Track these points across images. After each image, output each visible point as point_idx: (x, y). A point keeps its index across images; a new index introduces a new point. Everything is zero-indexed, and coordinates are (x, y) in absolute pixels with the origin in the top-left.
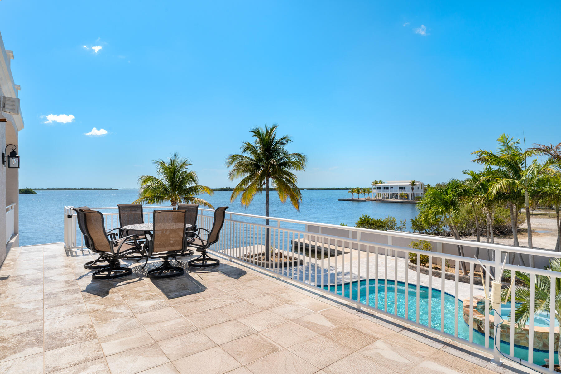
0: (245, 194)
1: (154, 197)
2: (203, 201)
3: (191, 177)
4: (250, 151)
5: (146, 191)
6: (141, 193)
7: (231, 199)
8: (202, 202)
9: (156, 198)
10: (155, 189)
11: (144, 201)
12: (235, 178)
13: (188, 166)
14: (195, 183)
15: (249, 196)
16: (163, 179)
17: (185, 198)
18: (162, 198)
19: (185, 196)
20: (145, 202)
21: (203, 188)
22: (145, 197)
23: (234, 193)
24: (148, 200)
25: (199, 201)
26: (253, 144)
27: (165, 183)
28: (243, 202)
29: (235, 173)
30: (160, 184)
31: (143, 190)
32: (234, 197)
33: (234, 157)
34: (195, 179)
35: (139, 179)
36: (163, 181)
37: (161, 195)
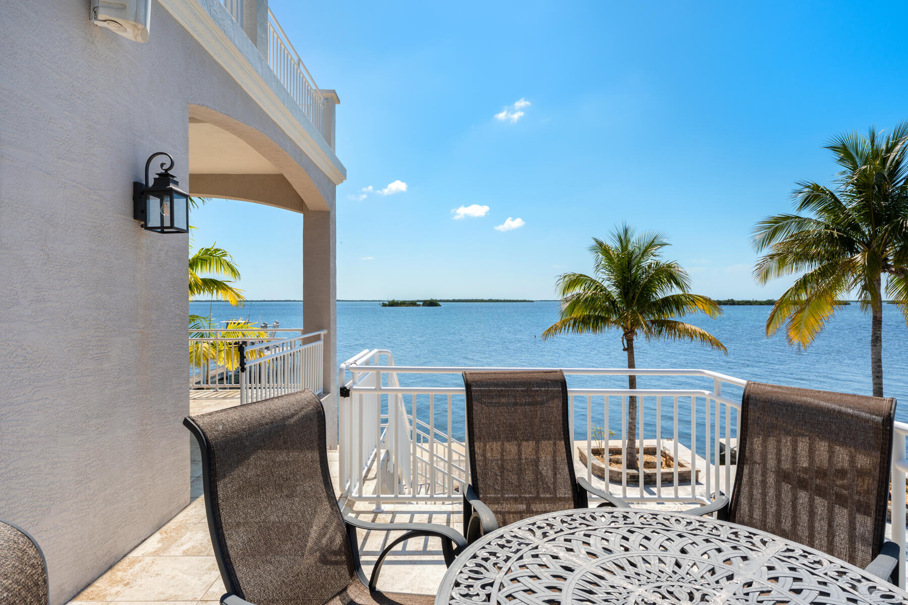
0: (799, 315)
1: (589, 317)
2: (698, 329)
3: (669, 274)
4: (820, 204)
5: (573, 306)
6: (563, 309)
7: (768, 326)
8: (695, 332)
9: (592, 320)
10: (590, 302)
11: (569, 326)
12: (772, 277)
13: (660, 250)
14: (681, 288)
15: (812, 320)
16: (607, 281)
17: (653, 322)
18: (605, 320)
19: (652, 318)
20: (571, 328)
21: (694, 300)
22: (571, 319)
23: (775, 312)
24: (577, 324)
25: (688, 330)
26: (832, 187)
27: (609, 290)
28: (792, 334)
29: (774, 264)
30: (601, 291)
31: (568, 304)
32: (775, 322)
33: (776, 225)
34: (679, 279)
35: (559, 280)
36: (606, 284)
37: (603, 314)
